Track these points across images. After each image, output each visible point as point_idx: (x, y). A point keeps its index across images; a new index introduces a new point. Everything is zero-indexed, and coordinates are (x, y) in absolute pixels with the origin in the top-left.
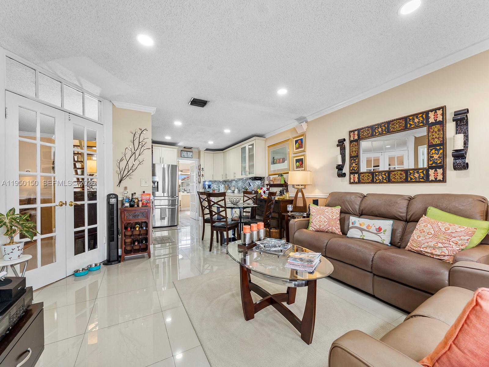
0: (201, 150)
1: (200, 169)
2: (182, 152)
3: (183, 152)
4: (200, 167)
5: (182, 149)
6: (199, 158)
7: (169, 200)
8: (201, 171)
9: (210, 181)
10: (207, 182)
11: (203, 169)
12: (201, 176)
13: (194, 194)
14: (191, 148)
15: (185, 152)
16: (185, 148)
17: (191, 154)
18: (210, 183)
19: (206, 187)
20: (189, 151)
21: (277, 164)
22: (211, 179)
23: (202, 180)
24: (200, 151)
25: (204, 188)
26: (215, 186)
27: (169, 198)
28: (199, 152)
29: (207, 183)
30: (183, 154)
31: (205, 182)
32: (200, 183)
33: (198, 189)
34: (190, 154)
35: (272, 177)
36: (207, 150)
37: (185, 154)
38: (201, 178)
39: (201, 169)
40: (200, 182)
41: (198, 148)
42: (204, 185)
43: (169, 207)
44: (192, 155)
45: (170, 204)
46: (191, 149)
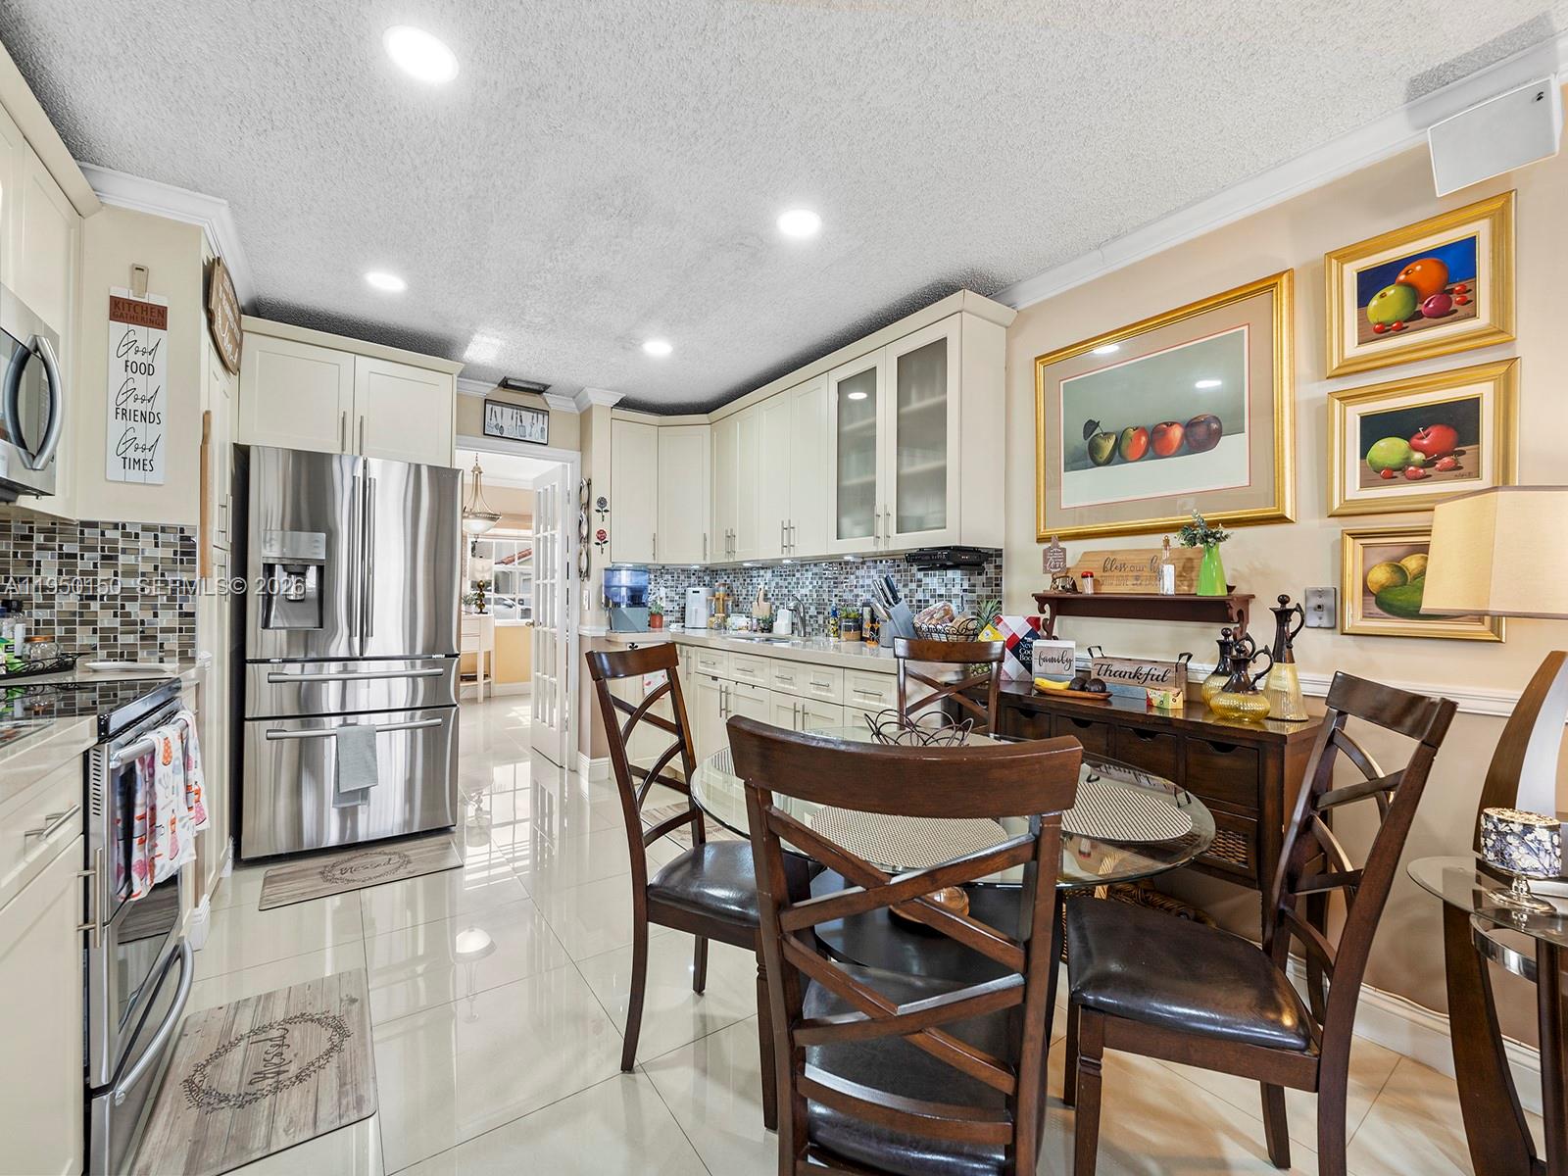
0: (594, 401)
1: (586, 501)
2: (489, 406)
3: (498, 409)
4: (585, 491)
5: (488, 389)
6: (584, 445)
7: (414, 677)
8: (596, 517)
9: (641, 569)
10: (624, 573)
11: (602, 502)
12: (594, 539)
13: (554, 635)
14: (540, 390)
15: (508, 411)
16: (505, 384)
17: (540, 422)
18: (641, 580)
19: (617, 600)
20: (528, 409)
21: (1124, 460)
22: (647, 559)
23: (600, 561)
24: (590, 408)
25: (607, 605)
26: (663, 595)
27: (413, 666)
28: (585, 417)
29: (625, 579)
30: (494, 422)
31: (611, 571)
32: (587, 574)
33: (577, 606)
34: (533, 427)
35: (1074, 550)
36: (625, 404)
37: (506, 418)
38: (595, 550)
39: (594, 505)
40: (584, 574)
41: (576, 394)
42: (608, 587)
43: (412, 718)
44: (542, 430)
45: (418, 705)
46: (540, 392)
